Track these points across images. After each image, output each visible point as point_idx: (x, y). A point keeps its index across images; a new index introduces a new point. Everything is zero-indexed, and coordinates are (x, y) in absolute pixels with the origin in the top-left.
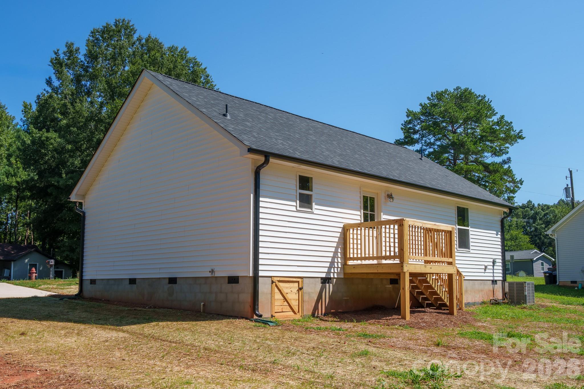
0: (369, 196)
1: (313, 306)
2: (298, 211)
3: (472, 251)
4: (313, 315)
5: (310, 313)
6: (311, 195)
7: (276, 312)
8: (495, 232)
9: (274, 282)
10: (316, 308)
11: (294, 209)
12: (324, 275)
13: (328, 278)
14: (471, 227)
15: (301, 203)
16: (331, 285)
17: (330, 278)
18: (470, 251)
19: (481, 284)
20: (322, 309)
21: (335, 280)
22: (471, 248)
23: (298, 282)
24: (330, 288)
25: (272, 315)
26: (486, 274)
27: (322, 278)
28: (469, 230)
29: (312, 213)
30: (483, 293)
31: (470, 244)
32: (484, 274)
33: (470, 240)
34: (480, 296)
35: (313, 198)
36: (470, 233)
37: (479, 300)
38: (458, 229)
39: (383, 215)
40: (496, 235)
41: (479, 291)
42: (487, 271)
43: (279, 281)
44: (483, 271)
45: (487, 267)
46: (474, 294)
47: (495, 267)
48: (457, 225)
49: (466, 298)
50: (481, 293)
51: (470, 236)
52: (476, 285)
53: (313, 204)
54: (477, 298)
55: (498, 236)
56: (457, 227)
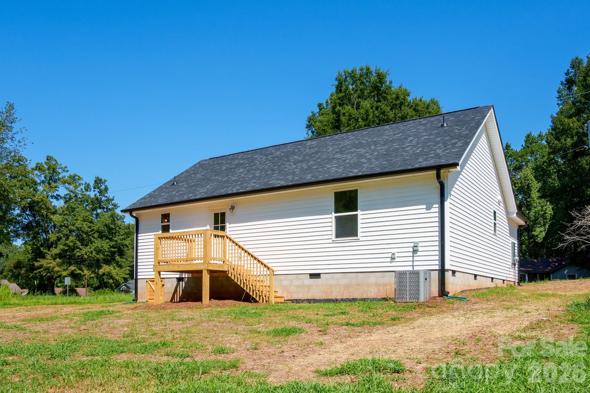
0: (220, 212)
1: (171, 295)
3: (361, 239)
4: (171, 301)
5: (169, 300)
7: (149, 299)
8: (424, 206)
9: (148, 282)
10: (173, 298)
12: (178, 276)
13: (181, 278)
14: (362, 210)
15: (163, 231)
16: (184, 282)
17: (183, 278)
18: (359, 239)
20: (177, 298)
21: (186, 279)
22: (360, 234)
23: (162, 281)
24: (183, 284)
25: (147, 301)
26: (394, 264)
27: (177, 278)
28: (357, 214)
30: (388, 287)
31: (360, 230)
32: (389, 264)
33: (360, 226)
34: (379, 291)
35: (170, 227)
36: (360, 217)
37: (378, 296)
38: (336, 217)
39: (229, 224)
40: (426, 210)
41: (377, 285)
42: (397, 259)
43: (151, 281)
44: (389, 260)
45: (397, 255)
46: (366, 289)
47: (419, 254)
48: (333, 213)
49: (350, 294)
50: (383, 288)
51: (360, 221)
52: (373, 278)
53: (170, 230)
54: (372, 293)
55: (432, 210)
56: (334, 215)
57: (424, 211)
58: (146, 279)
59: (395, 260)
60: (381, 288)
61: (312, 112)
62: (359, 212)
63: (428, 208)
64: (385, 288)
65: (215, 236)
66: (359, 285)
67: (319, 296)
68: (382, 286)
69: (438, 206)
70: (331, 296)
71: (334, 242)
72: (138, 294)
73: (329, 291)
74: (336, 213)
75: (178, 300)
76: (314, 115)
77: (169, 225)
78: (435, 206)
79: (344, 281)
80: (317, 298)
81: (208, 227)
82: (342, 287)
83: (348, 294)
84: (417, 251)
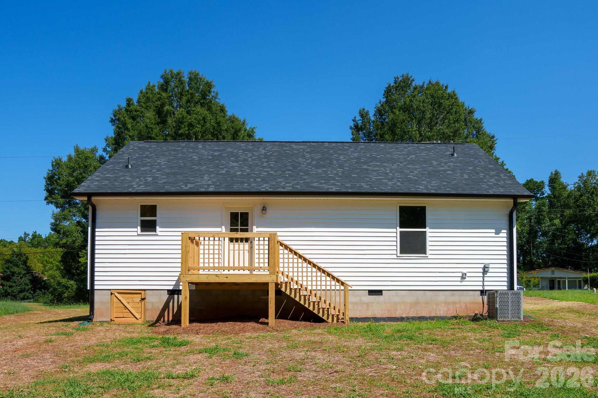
0: (239, 212)
1: (158, 314)
2: (139, 235)
3: (430, 257)
4: (158, 320)
5: (154, 320)
6: (156, 220)
7: (115, 318)
8: (494, 231)
9: (113, 294)
10: (161, 315)
11: (136, 234)
12: (171, 288)
13: (176, 290)
14: (430, 228)
15: (143, 228)
16: (181, 296)
17: (180, 290)
18: (427, 257)
19: (452, 295)
22: (428, 252)
23: (141, 293)
24: (179, 299)
25: (111, 320)
26: (464, 283)
27: (168, 290)
28: (425, 232)
29: (157, 235)
30: (458, 306)
31: (428, 248)
32: (459, 283)
33: (428, 243)
34: (449, 309)
35: (158, 223)
36: (428, 235)
37: (447, 314)
38: (401, 232)
39: (257, 228)
40: (495, 234)
41: (447, 303)
42: (467, 279)
43: (118, 293)
44: (459, 279)
45: (468, 275)
46: (435, 307)
47: (488, 274)
48: (398, 228)
49: (417, 312)
50: (453, 306)
51: (428, 239)
52: (442, 297)
53: (157, 227)
54: (442, 312)
55: (501, 235)
56: (399, 230)
57: (494, 235)
58: (110, 290)
59: (465, 280)
60: (451, 307)
61: (119, 106)
62: (427, 230)
63: (497, 233)
64: (454, 306)
65: (231, 240)
66: (427, 303)
67: (381, 314)
68: (451, 304)
69: (506, 232)
70: (395, 314)
71: (398, 258)
72: (95, 311)
73: (392, 309)
74: (401, 227)
75: (171, 319)
76: (120, 109)
77: (155, 221)
78: (503, 231)
79: (410, 299)
80: (379, 317)
81: (223, 229)
82: (408, 305)
83: (415, 312)
84: (487, 272)
